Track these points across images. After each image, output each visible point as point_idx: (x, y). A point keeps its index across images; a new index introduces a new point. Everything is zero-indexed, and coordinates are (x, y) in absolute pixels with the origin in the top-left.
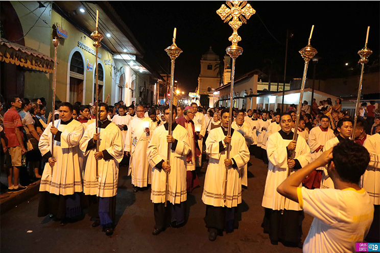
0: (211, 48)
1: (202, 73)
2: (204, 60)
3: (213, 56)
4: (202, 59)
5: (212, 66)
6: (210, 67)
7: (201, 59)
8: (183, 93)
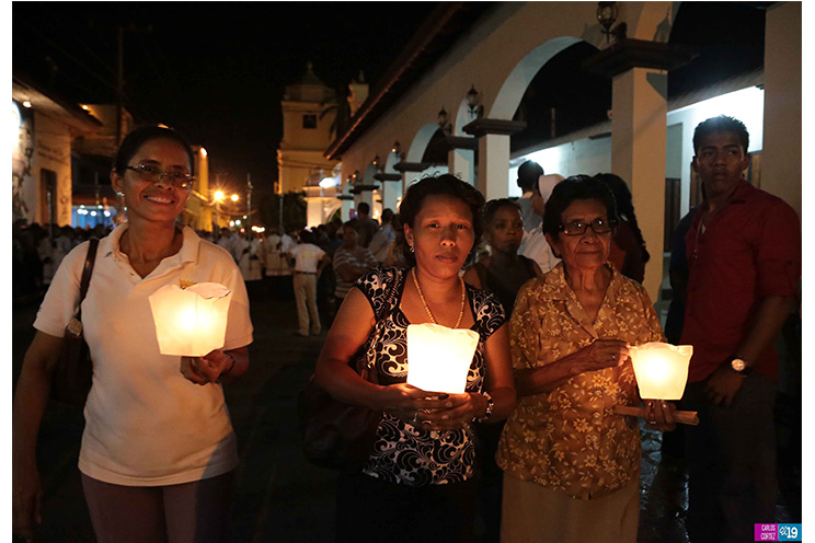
0: (310, 66)
1: (287, 137)
2: (292, 99)
3: (318, 90)
4: (286, 97)
5: (314, 117)
6: (309, 122)
7: (283, 99)
8: (235, 198)
